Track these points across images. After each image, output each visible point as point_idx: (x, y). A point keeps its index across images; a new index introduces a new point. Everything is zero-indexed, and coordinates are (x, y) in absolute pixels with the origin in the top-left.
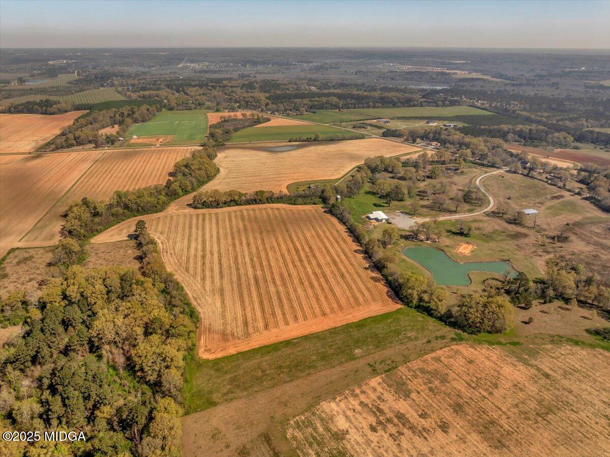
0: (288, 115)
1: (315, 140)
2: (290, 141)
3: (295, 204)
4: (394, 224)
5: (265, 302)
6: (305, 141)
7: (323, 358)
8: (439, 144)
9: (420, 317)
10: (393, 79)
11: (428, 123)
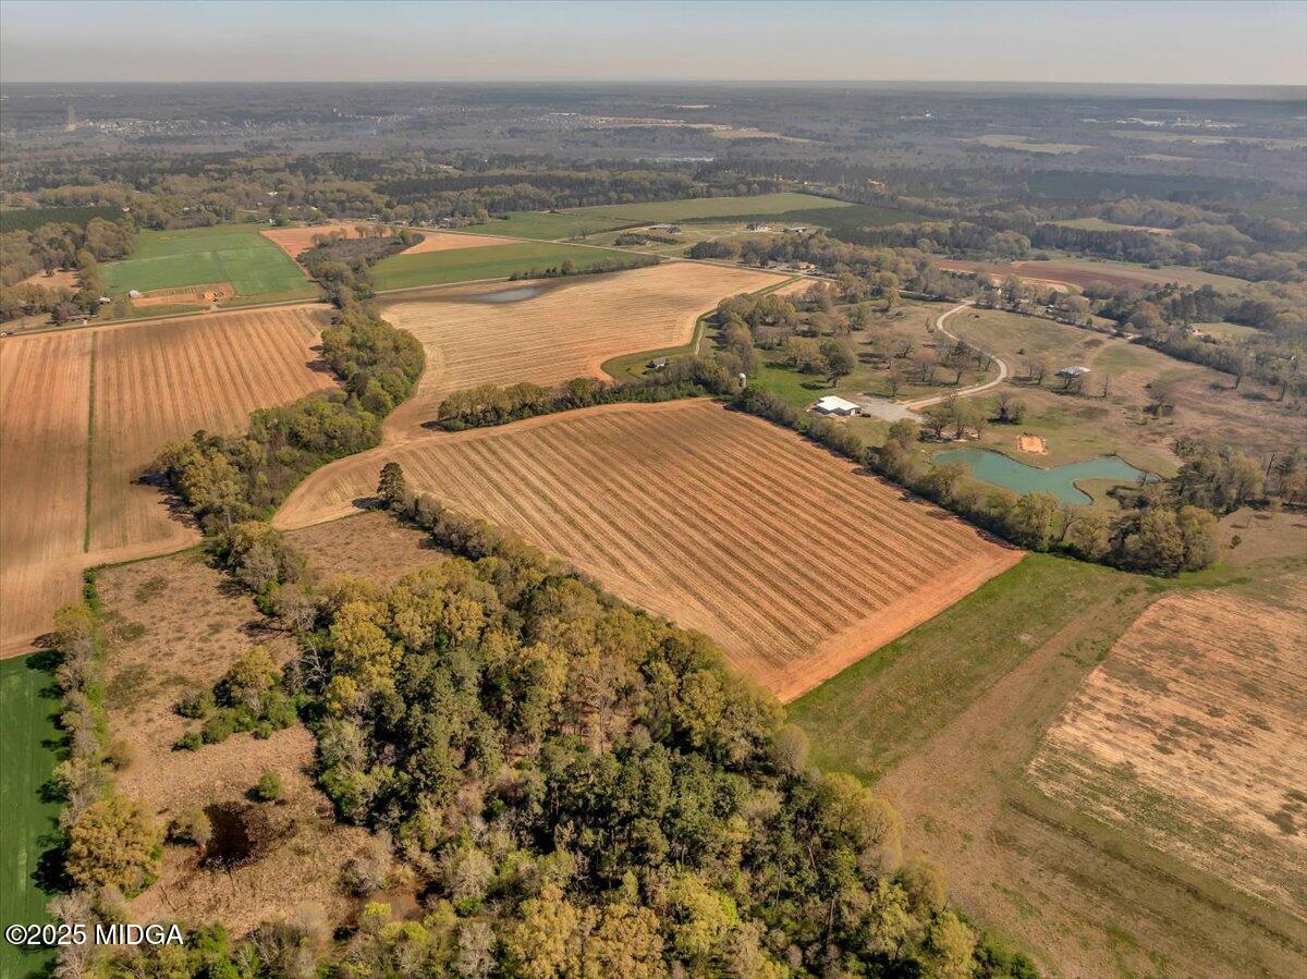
0: (453, 226)
1: (564, 273)
2: (512, 279)
3: (654, 401)
4: (876, 418)
5: (784, 586)
6: (544, 277)
7: (981, 660)
8: (812, 266)
9: (1070, 565)
10: (595, 144)
11: (751, 227)
